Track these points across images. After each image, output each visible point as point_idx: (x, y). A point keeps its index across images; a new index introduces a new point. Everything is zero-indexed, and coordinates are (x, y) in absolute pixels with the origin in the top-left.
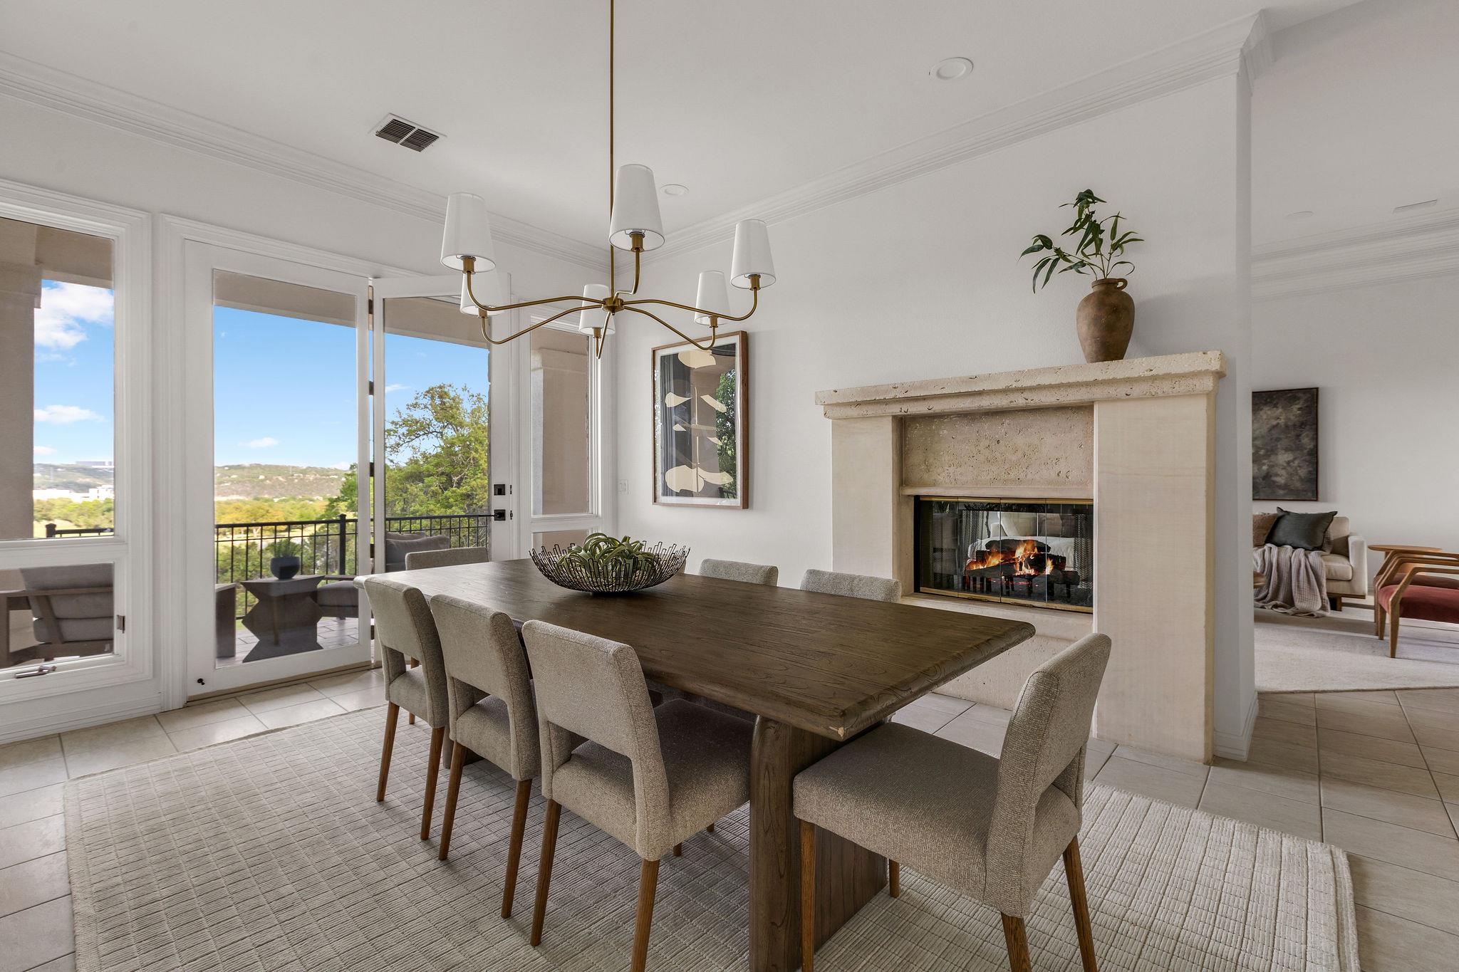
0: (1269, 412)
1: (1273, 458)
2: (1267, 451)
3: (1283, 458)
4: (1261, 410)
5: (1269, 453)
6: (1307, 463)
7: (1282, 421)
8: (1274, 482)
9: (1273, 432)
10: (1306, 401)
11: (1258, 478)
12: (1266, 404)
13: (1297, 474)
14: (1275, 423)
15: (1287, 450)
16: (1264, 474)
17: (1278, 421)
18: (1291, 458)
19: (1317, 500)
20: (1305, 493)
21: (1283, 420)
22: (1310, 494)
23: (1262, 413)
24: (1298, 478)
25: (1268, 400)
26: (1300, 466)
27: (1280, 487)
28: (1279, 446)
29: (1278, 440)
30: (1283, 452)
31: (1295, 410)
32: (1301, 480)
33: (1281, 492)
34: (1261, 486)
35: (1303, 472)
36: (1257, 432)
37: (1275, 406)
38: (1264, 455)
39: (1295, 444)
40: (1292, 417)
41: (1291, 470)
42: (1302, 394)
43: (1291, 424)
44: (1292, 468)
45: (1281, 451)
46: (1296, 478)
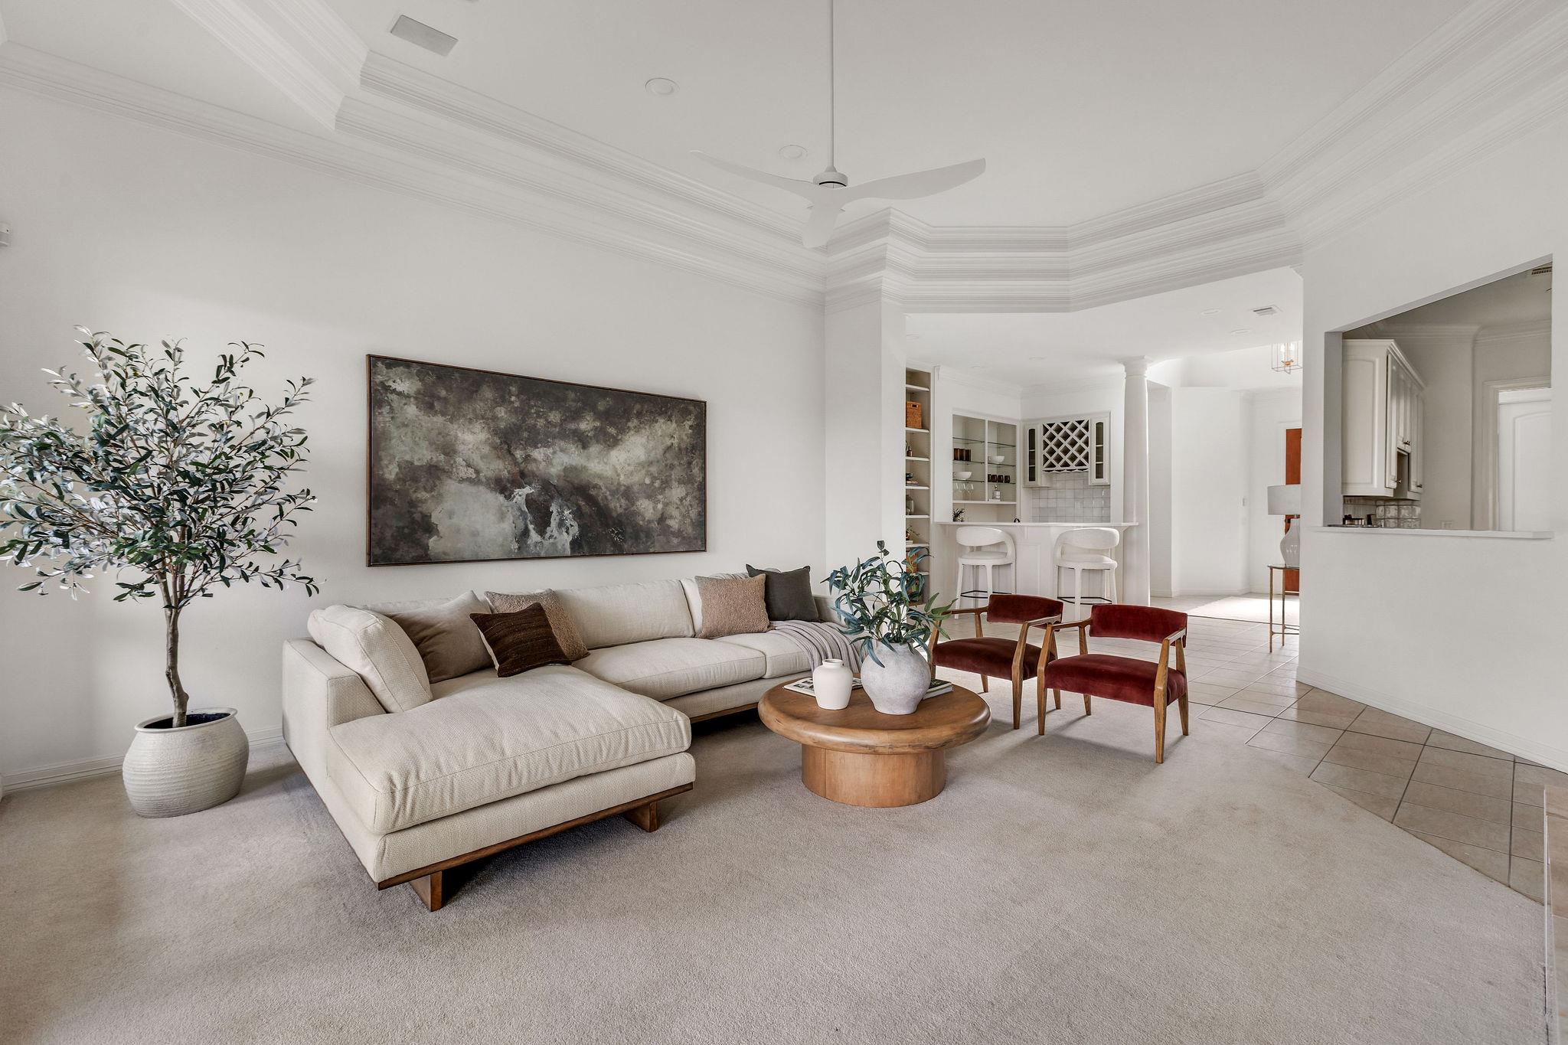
0: (664, 427)
1: (667, 493)
2: (662, 482)
3: (677, 492)
4: (657, 422)
5: (664, 485)
6: (697, 501)
7: (675, 441)
8: (669, 527)
9: (667, 455)
10: (697, 417)
12: (660, 415)
13: (689, 516)
14: (669, 443)
15: (680, 482)
16: (659, 516)
17: (672, 441)
18: (684, 494)
19: (705, 551)
20: (695, 541)
22: (700, 543)
23: (657, 426)
25: (663, 409)
26: (691, 506)
27: (673, 533)
28: (673, 476)
29: (672, 467)
30: (677, 484)
31: (687, 427)
32: (693, 523)
33: (675, 541)
34: (656, 534)
35: (693, 513)
36: (652, 454)
37: (670, 419)
38: (659, 488)
39: (686, 474)
40: (685, 438)
41: (683, 510)
42: (691, 408)
43: (683, 446)
44: (684, 507)
45: (675, 484)
46: (688, 521)
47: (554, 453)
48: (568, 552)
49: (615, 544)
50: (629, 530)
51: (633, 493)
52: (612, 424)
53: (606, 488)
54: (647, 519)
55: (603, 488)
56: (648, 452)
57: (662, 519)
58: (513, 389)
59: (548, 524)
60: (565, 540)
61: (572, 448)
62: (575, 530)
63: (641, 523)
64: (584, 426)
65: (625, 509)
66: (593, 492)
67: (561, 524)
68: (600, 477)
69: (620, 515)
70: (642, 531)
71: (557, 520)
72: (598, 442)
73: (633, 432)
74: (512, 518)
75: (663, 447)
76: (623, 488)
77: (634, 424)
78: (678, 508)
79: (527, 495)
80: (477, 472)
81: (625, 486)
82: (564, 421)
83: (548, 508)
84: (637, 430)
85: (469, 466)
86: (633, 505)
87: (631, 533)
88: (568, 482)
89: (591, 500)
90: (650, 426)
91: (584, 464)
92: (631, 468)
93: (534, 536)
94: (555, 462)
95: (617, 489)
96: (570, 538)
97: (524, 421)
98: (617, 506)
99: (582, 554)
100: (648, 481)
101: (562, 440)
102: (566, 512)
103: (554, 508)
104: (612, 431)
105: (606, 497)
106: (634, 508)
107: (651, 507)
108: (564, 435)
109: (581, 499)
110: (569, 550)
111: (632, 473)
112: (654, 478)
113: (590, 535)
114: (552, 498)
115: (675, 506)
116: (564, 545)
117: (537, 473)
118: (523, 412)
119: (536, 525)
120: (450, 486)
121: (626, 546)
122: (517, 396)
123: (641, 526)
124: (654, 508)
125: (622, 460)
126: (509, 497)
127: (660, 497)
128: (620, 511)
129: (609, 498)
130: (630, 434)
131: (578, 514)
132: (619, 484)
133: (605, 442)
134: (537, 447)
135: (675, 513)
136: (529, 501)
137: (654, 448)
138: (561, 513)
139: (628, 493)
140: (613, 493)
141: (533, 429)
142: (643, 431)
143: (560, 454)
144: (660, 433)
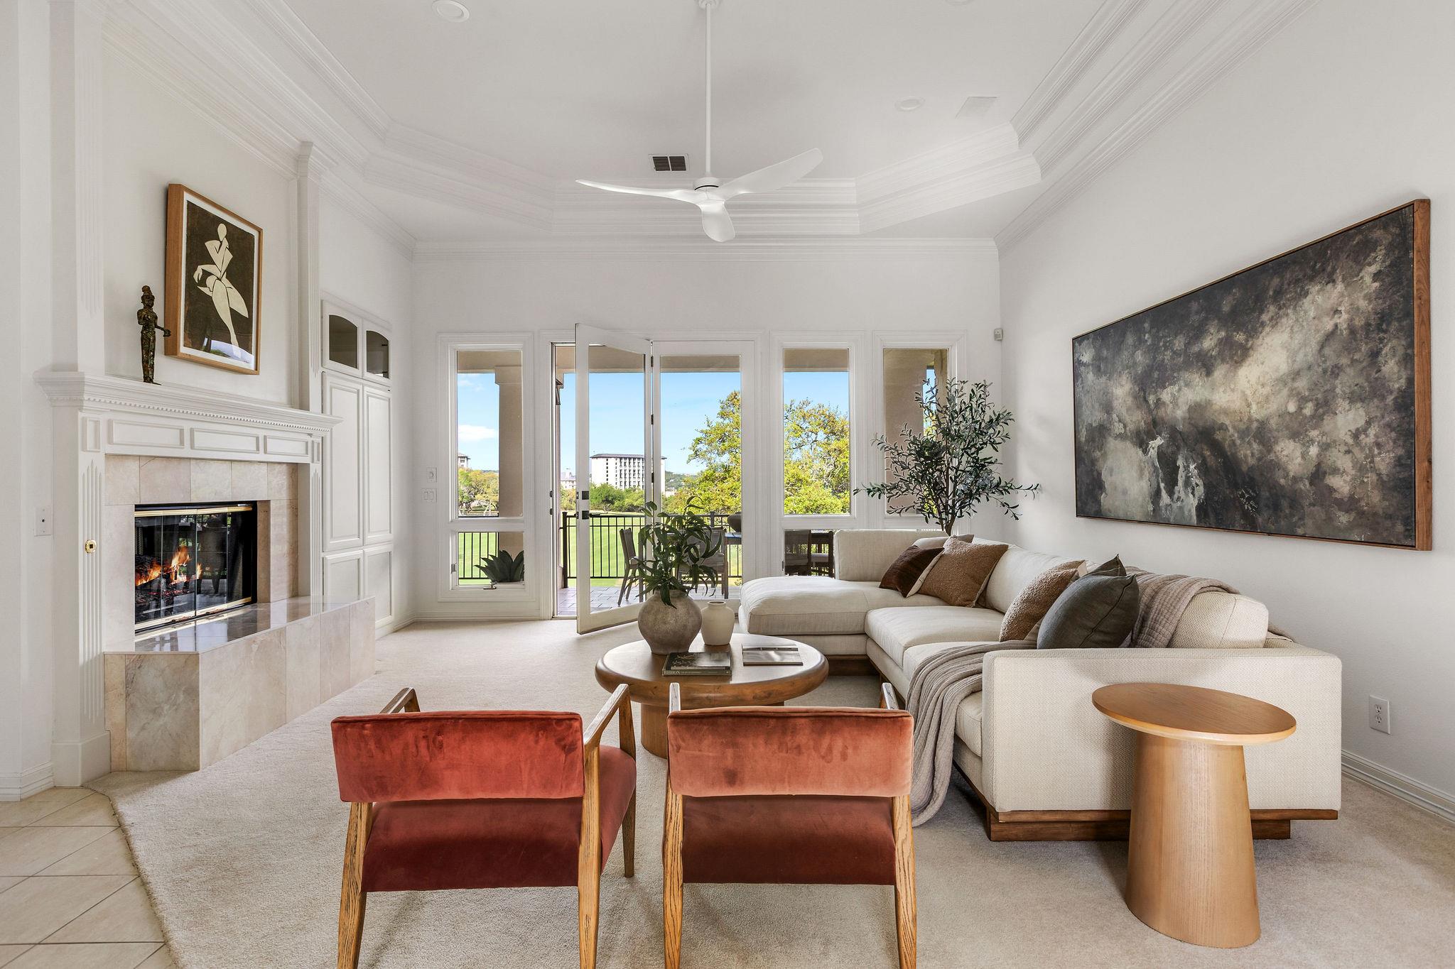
0: (1319, 299)
1: (1328, 423)
2: (1318, 406)
3: (1347, 419)
4: (1306, 294)
5: (1321, 411)
6: (1393, 435)
7: (1343, 320)
8: (1331, 490)
9: (1327, 351)
10: (1390, 248)
11: (1301, 479)
12: (1312, 279)
13: (1373, 469)
14: (1329, 326)
15: (1353, 398)
16: (1312, 469)
17: (1336, 320)
18: (1361, 423)
20: (1388, 523)
21: (1345, 316)
22: (1400, 528)
23: (1306, 302)
24: (1375, 478)
25: (1318, 265)
26: (1378, 445)
27: (1340, 503)
28: (1338, 390)
29: (1336, 371)
30: (1346, 404)
31: (1368, 279)
32: (1382, 483)
33: (1344, 518)
35: (1384, 462)
36: (1300, 357)
37: (1331, 279)
38: (1313, 417)
39: (1367, 380)
40: (1363, 304)
41: (1360, 456)
42: (1378, 234)
43: (1359, 322)
44: (1362, 449)
45: (1342, 404)
46: (1371, 478)
47: (1180, 389)
48: (1194, 520)
49: (1245, 515)
50: (1265, 494)
51: (1270, 431)
52: (1240, 327)
53: (1234, 427)
54: (1291, 474)
55: (1230, 428)
56: (1293, 355)
57: (1318, 474)
58: (1146, 325)
59: (1175, 483)
60: (1191, 503)
61: (1196, 378)
62: (1200, 491)
63: (1282, 481)
64: (1208, 343)
65: (1259, 459)
66: (1218, 436)
67: (1187, 483)
68: (1226, 412)
69: (1251, 468)
70: (1283, 496)
71: (1184, 478)
72: (1223, 360)
73: (1267, 329)
74: (1148, 475)
75: (1319, 337)
76: (1255, 425)
77: (1270, 314)
78: (1348, 452)
79: (1159, 447)
80: (1125, 426)
81: (1257, 421)
82: (1188, 345)
83: (1175, 461)
84: (1275, 321)
85: (1120, 421)
86: (1269, 451)
87: (1268, 499)
88: (1192, 424)
89: (1216, 447)
90: (1295, 308)
91: (1209, 397)
92: (1267, 390)
93: (1165, 498)
94: (1181, 401)
95: (1248, 428)
96: (1195, 503)
97: (1155, 358)
98: (1248, 453)
99: (1208, 525)
100: (1292, 408)
101: (1187, 371)
102: (1192, 467)
103: (1180, 463)
104: (1240, 337)
105: (1233, 442)
106: (1272, 456)
107: (1298, 454)
108: (1187, 365)
109: (1205, 447)
110: (1195, 518)
111: (1267, 399)
112: (1302, 400)
113: (1216, 498)
114: (1178, 448)
115: (1343, 448)
116: (1190, 511)
117: (1166, 419)
118: (1154, 350)
119: (1165, 485)
120: (1112, 443)
121: (1260, 520)
122: (1150, 332)
123: (1283, 487)
124: (1303, 456)
125: (1253, 381)
126: (1145, 452)
127: (1314, 434)
128: (1251, 461)
129: (1238, 442)
130: (1264, 333)
131: (1204, 470)
132: (1250, 420)
133: (1231, 358)
134: (1165, 387)
135: (1345, 463)
136: (1161, 454)
137: (1304, 344)
138: (1186, 468)
139: (1262, 434)
140: (1244, 433)
141: (1161, 367)
142: (1284, 320)
143: (1185, 390)
144: (1312, 314)
